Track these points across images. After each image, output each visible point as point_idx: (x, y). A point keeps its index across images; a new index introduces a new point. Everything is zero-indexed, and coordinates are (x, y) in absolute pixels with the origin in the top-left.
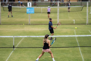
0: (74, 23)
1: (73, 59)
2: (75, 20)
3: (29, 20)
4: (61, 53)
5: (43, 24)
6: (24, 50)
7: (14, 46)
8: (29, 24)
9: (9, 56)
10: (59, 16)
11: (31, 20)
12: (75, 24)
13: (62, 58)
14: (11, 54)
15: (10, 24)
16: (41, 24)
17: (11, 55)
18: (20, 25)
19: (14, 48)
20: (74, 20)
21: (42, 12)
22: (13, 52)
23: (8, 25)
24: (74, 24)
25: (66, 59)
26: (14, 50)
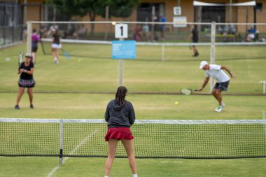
0: (264, 92)
4: (213, 174)
5: (163, 94)
6: (93, 165)
7: (61, 150)
15: (60, 93)
16: (159, 94)
19: (61, 156)
20: (264, 82)
21: (163, 58)
22: (57, 168)
23: (52, 95)
24: (263, 95)
26: (61, 163)
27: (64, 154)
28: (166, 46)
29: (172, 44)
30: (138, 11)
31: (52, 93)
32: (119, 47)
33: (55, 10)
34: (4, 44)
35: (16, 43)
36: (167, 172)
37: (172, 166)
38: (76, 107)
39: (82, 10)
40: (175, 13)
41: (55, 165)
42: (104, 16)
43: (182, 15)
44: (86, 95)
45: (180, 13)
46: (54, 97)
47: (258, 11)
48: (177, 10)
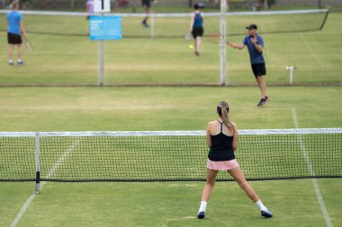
0: (291, 81)
2: (295, 68)
3: (98, 67)
4: (238, 202)
5: (158, 86)
6: (80, 191)
7: (38, 173)
8: (101, 85)
9: (20, 215)
10: (225, 50)
11: (107, 67)
12: (294, 85)
14: (25, 207)
15: (22, 86)
16: (152, 86)
17: (27, 212)
18: (61, 89)
19: (38, 180)
20: (291, 68)
21: (152, 33)
22: (32, 197)
23: (12, 89)
24: (290, 85)
26: (37, 190)
27: (41, 177)
28: (156, 18)
29: (164, 15)
31: (11, 86)
32: (99, 24)
36: (178, 199)
37: (185, 191)
38: (47, 108)
41: (31, 193)
44: (58, 89)
46: (15, 92)
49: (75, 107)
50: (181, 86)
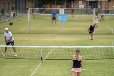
0: (112, 33)
1: (108, 73)
2: (113, 30)
3: (61, 29)
4: (95, 65)
6: (53, 62)
8: (61, 34)
9: (37, 68)
11: (63, 29)
13: (96, 72)
14: (38, 66)
15: (40, 34)
16: (75, 34)
17: (39, 68)
18: (50, 35)
19: (42, 59)
20: (112, 30)
22: (41, 63)
25: (101, 73)
27: (43, 58)
28: (77, 16)
30: (67, 2)
32: (61, 17)
33: (37, 3)
34: (19, 15)
35: (23, 15)
39: (47, 3)
40: (80, 3)
41: (40, 63)
42: (55, 4)
43: (82, 4)
45: (82, 3)
46: (38, 35)
47: (109, 2)
48: (81, 2)
49: (54, 40)
50: (83, 34)
